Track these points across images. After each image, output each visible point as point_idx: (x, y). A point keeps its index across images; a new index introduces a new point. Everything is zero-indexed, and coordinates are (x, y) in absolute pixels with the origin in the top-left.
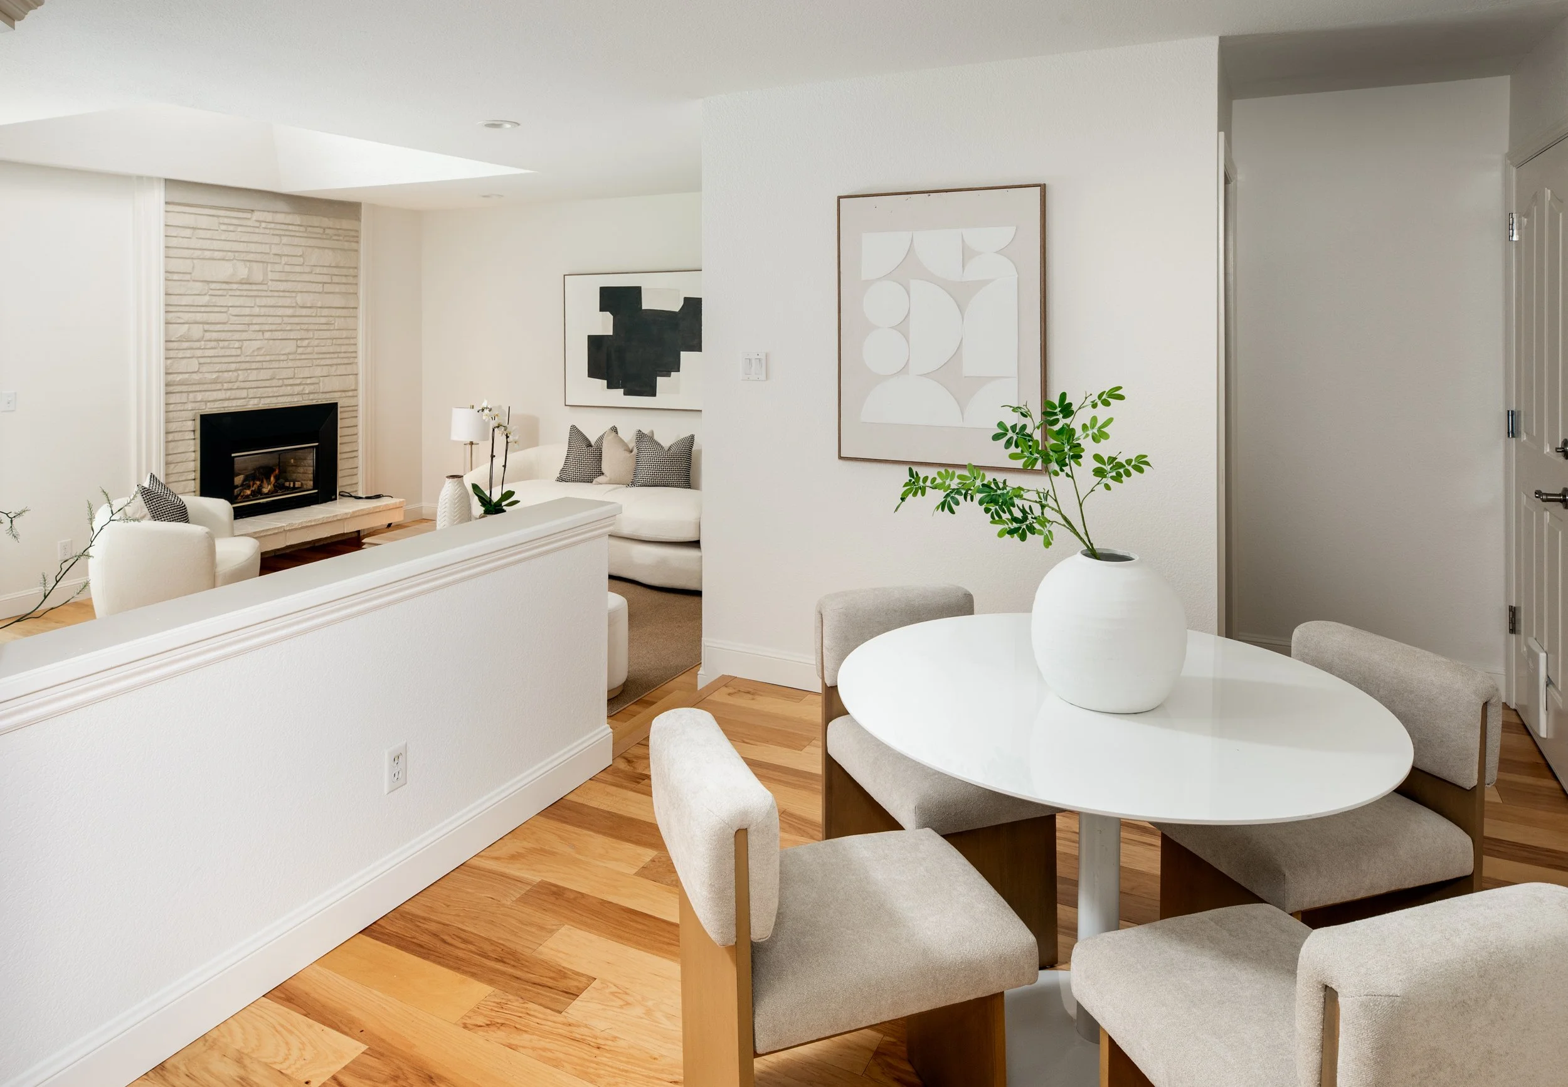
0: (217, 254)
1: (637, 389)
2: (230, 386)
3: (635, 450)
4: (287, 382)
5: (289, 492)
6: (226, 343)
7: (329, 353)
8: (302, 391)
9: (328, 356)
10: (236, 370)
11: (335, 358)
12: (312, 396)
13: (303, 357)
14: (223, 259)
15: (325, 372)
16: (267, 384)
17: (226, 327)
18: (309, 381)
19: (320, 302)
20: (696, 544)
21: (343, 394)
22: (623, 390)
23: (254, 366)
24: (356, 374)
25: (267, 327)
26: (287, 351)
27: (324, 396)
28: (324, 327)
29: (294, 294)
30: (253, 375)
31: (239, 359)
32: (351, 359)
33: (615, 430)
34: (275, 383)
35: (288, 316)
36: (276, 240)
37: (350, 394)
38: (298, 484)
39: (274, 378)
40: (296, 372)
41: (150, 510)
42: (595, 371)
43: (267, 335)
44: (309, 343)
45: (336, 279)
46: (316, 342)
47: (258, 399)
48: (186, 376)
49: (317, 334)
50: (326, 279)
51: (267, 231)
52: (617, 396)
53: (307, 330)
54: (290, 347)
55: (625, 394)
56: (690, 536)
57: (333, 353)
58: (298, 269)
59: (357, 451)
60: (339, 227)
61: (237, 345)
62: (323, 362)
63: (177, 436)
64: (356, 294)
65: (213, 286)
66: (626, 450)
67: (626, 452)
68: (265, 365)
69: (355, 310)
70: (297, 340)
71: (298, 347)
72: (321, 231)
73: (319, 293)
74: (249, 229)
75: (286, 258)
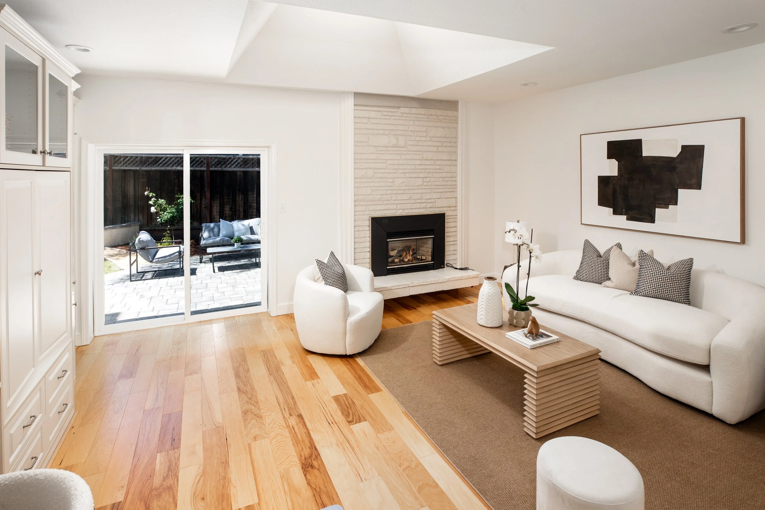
0: (380, 132)
1: (638, 216)
2: (388, 202)
3: (637, 266)
4: (418, 201)
5: (419, 262)
6: (386, 179)
7: (441, 185)
8: (426, 206)
9: (440, 187)
10: (390, 194)
11: (444, 188)
12: (431, 210)
13: (427, 187)
14: (384, 134)
15: (439, 195)
16: (407, 202)
17: (386, 171)
18: (430, 201)
19: (435, 157)
20: (706, 368)
21: (449, 209)
22: (626, 216)
23: (400, 192)
24: (456, 198)
25: (407, 171)
26: (417, 184)
27: (438, 209)
28: (439, 171)
29: (421, 153)
30: (400, 197)
31: (392, 188)
32: (453, 189)
33: (619, 246)
34: (411, 201)
35: (418, 165)
36: (412, 123)
37: (453, 208)
38: (424, 258)
39: (411, 199)
40: (423, 196)
41: (322, 275)
42: (603, 201)
43: (407, 175)
44: (429, 180)
45: (444, 144)
46: (433, 179)
47: (402, 210)
48: (365, 197)
49: (434, 175)
50: (439, 144)
51: (407, 118)
52: (621, 220)
53: (429, 173)
54: (420, 181)
55: (627, 219)
56: (702, 361)
57: (443, 185)
58: (424, 139)
59: (456, 241)
60: (446, 115)
61: (391, 180)
62: (437, 190)
63: (361, 228)
64: (456, 152)
65: (379, 149)
66: (630, 264)
67: (629, 265)
68: (406, 192)
69: (455, 161)
70: (423, 178)
71: (423, 182)
72: (436, 117)
73: (435, 152)
74: (397, 118)
75: (417, 133)
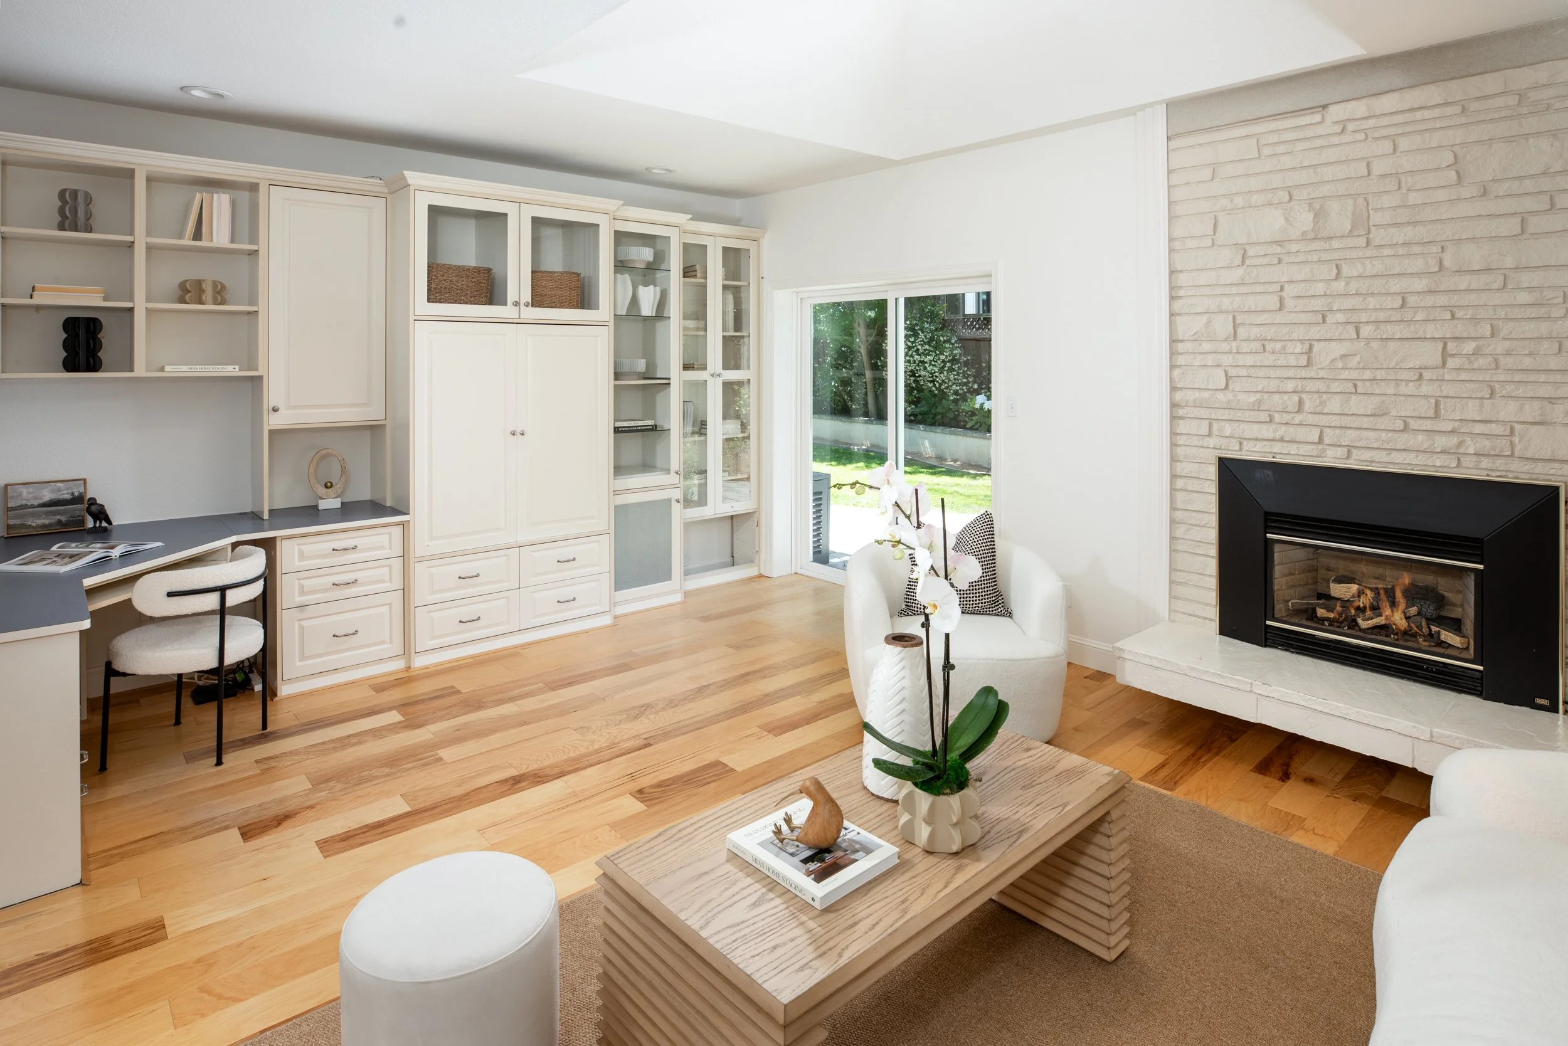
2: (1285, 417)
8: (1458, 447)
10: (1297, 391)
12: (1487, 462)
13: (1468, 377)
15: (1531, 411)
16: (1365, 423)
17: (1278, 318)
18: (1481, 428)
19: (1512, 260)
23: (1339, 387)
25: (1365, 317)
26: (1418, 362)
27: (1528, 467)
29: (1433, 249)
30: (1335, 405)
31: (1304, 374)
34: (1383, 422)
35: (1415, 293)
38: (1456, 640)
39: (1382, 414)
43: (1367, 331)
44: (1480, 347)
46: (1502, 346)
48: (1206, 394)
49: (1505, 332)
50: (1534, 204)
51: (1363, 136)
53: (1474, 320)
58: (1443, 195)
61: (1300, 348)
65: (1252, 251)
68: (1362, 388)
71: (1448, 354)
73: (1510, 237)
74: (1320, 142)
75: (1409, 179)
